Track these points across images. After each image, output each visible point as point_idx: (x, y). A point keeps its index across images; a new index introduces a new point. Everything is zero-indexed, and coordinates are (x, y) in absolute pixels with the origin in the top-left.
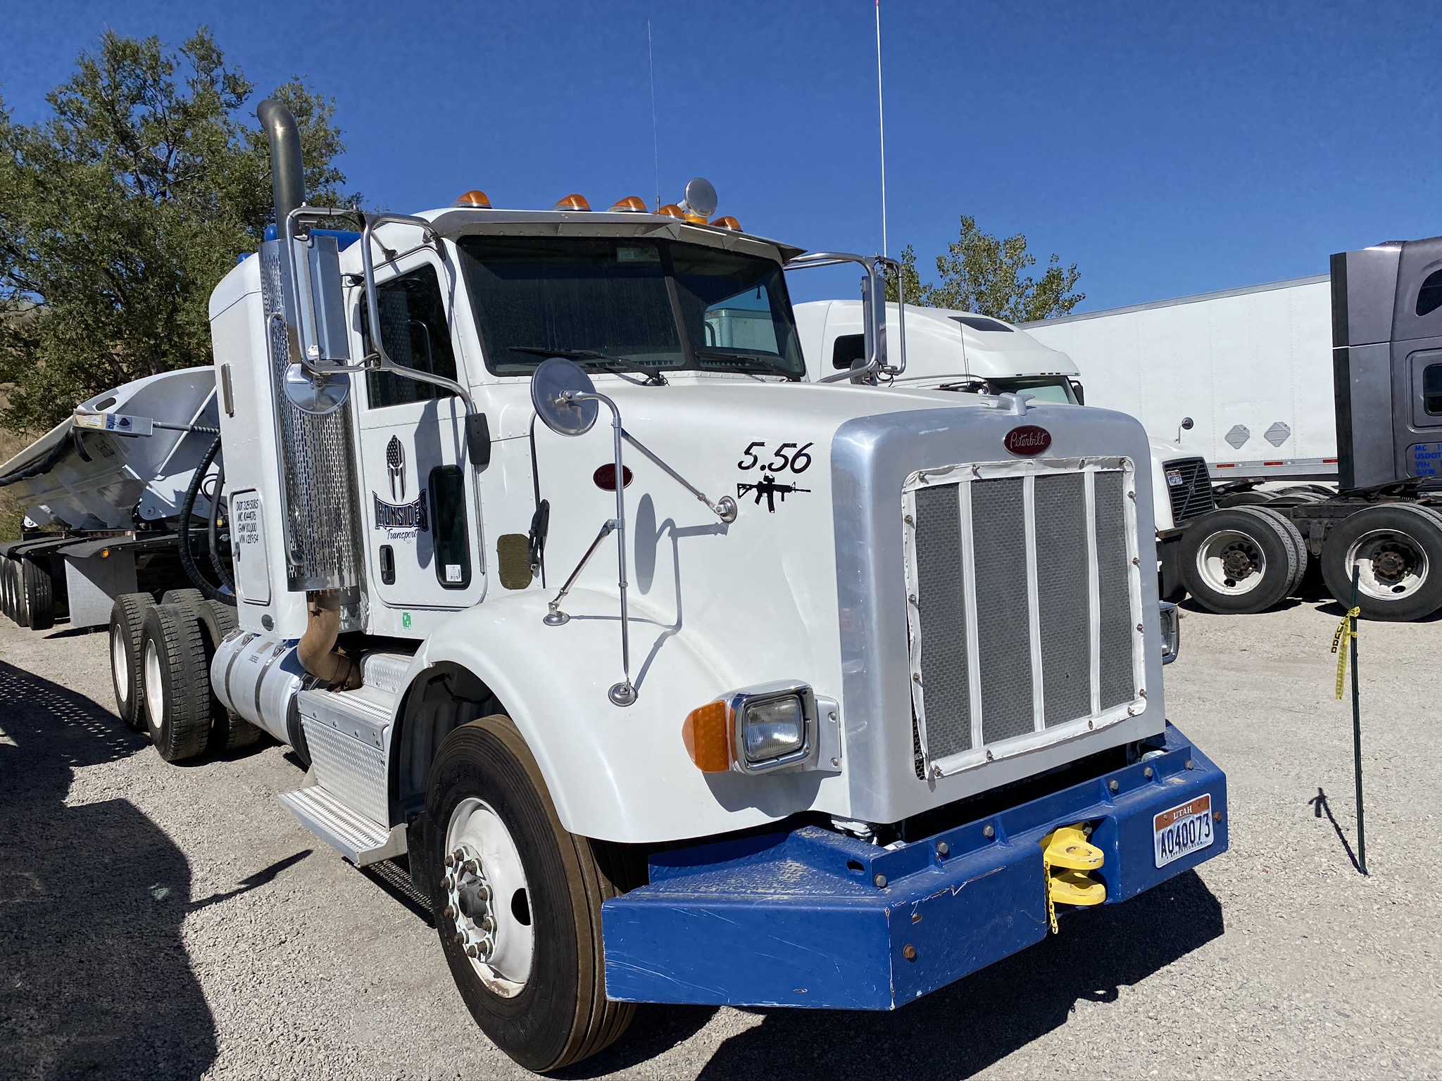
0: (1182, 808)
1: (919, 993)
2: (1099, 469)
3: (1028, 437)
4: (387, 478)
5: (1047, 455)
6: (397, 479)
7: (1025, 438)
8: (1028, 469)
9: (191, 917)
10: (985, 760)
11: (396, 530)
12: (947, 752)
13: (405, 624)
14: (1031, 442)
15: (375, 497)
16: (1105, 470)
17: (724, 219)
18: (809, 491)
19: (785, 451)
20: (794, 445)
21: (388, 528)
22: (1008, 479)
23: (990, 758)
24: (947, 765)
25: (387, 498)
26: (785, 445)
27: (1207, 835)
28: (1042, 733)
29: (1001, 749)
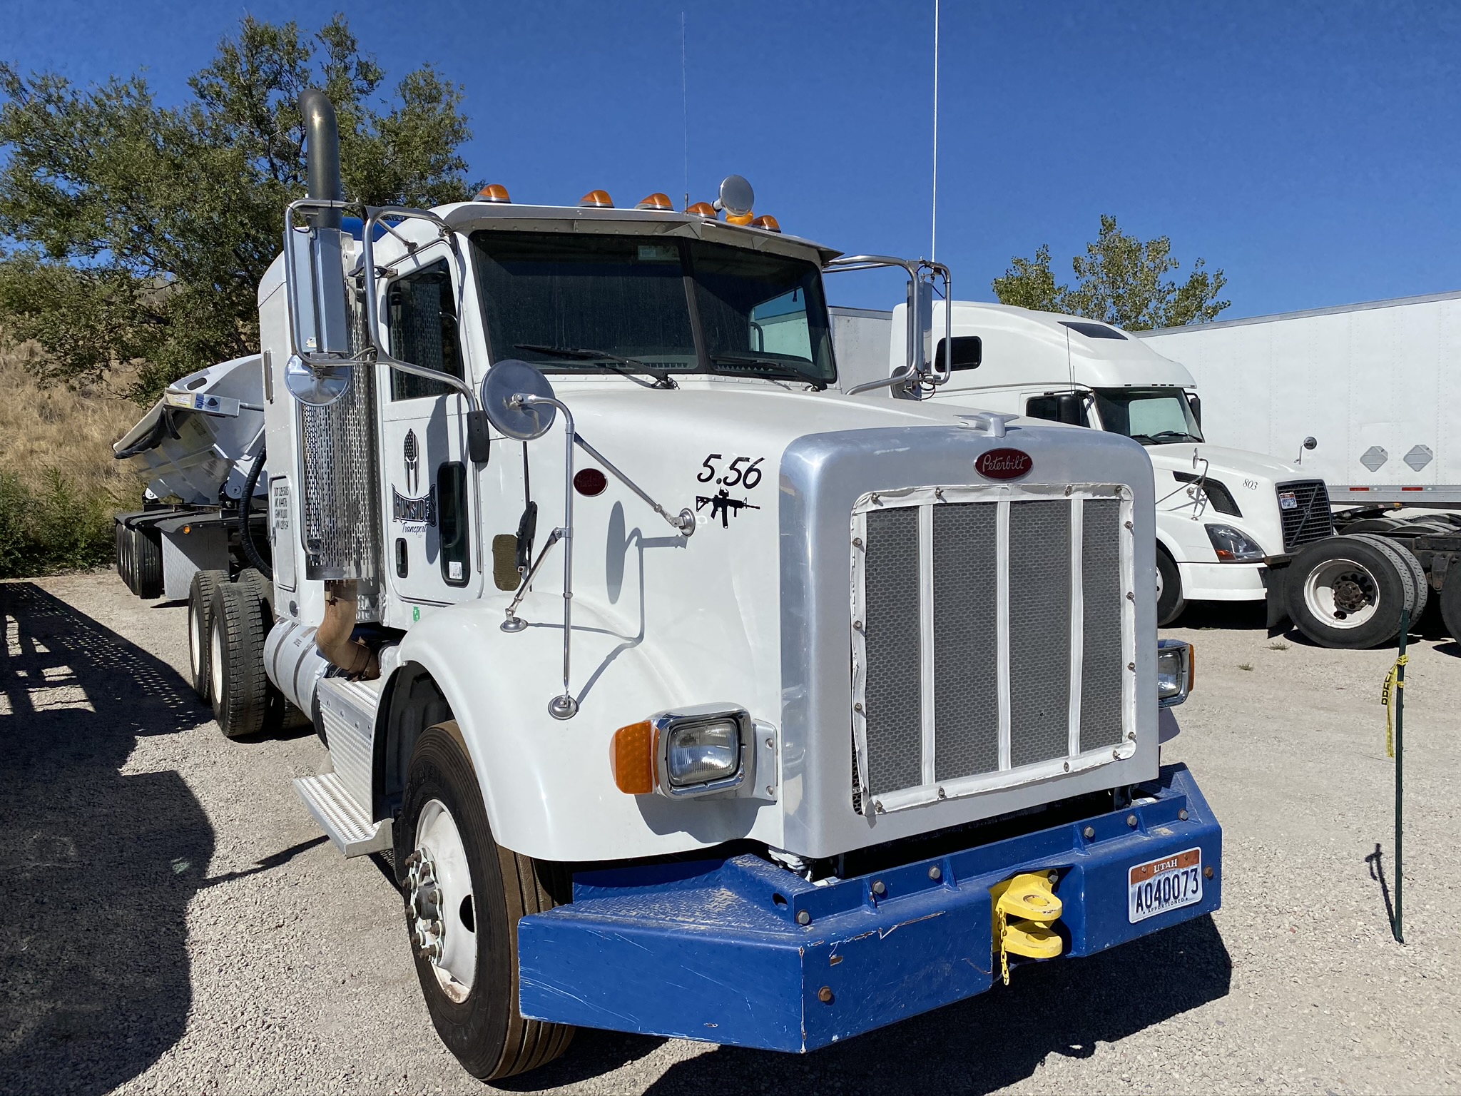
0: (1165, 861)
1: (835, 1038)
2: (1090, 496)
3: (1004, 460)
4: (404, 470)
5: (1030, 479)
6: (412, 472)
7: (1000, 461)
8: (1002, 494)
9: (202, 894)
10: (936, 797)
11: (410, 524)
12: (892, 787)
13: (415, 619)
14: (1007, 465)
15: (394, 490)
16: (1098, 497)
17: (762, 218)
18: (758, 508)
19: (740, 466)
20: (748, 460)
21: (403, 522)
22: (979, 503)
23: (943, 796)
24: (889, 801)
25: (403, 492)
26: (740, 459)
27: (1194, 892)
28: (1006, 773)
29: (954, 787)
